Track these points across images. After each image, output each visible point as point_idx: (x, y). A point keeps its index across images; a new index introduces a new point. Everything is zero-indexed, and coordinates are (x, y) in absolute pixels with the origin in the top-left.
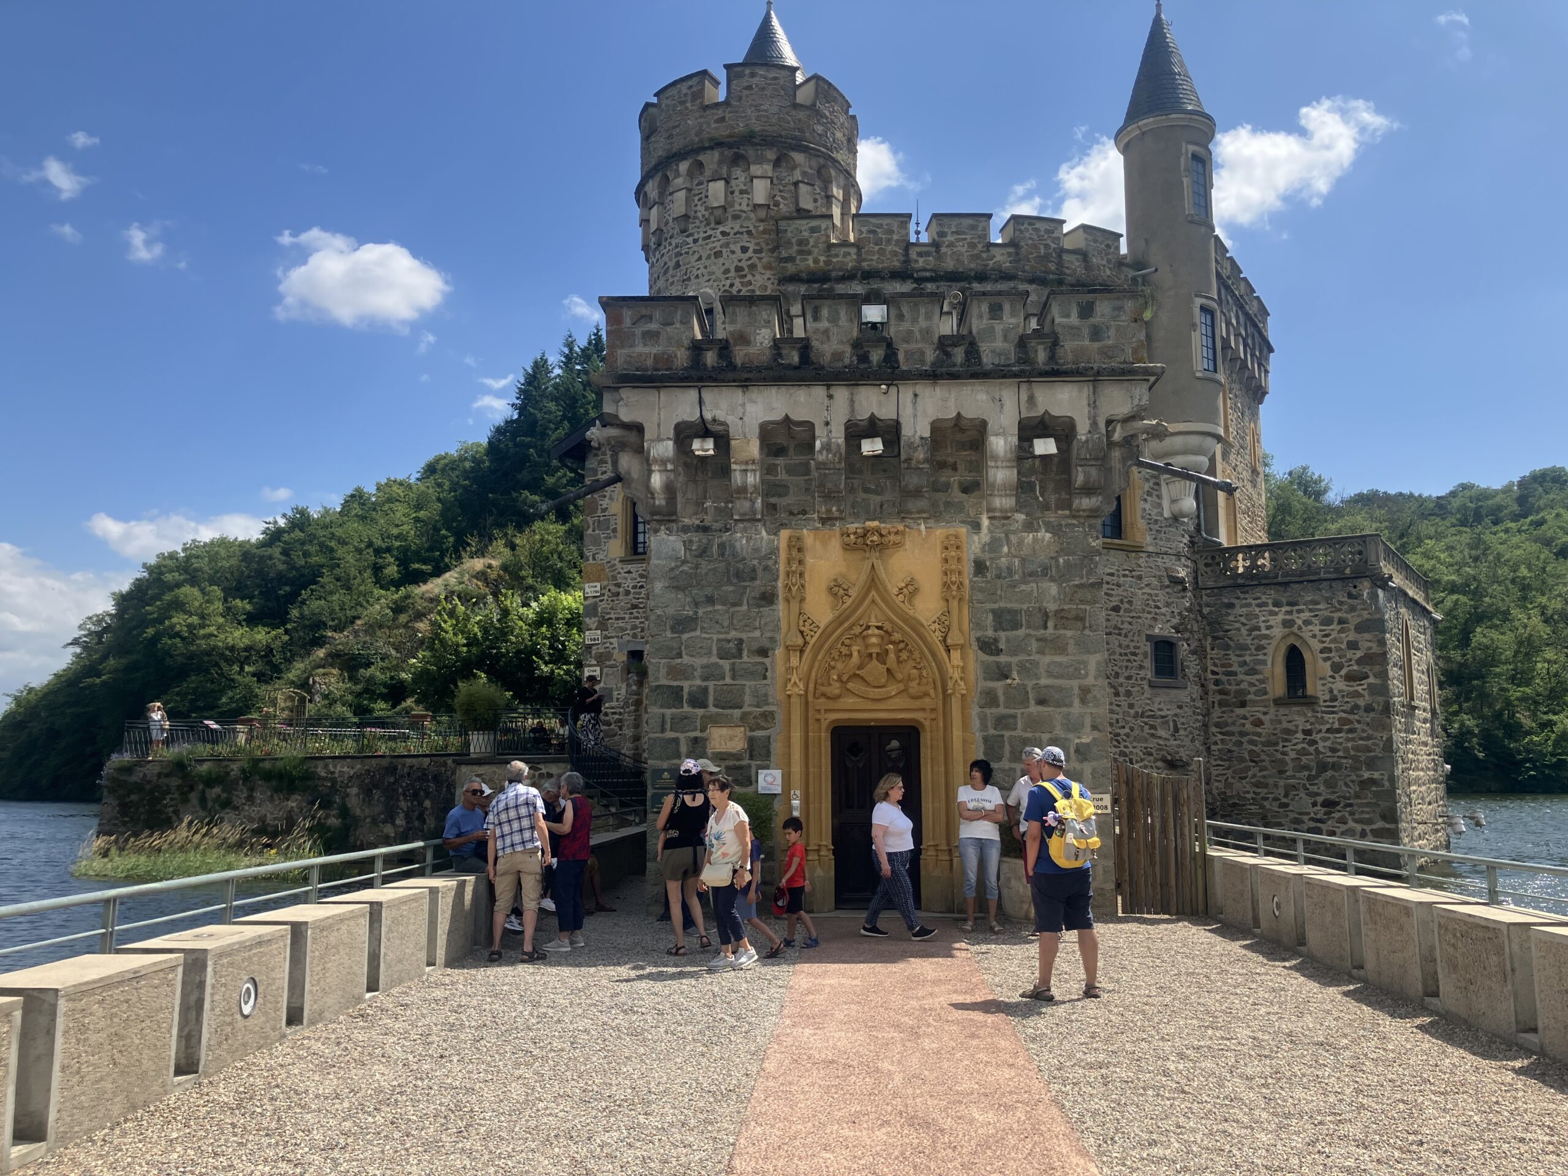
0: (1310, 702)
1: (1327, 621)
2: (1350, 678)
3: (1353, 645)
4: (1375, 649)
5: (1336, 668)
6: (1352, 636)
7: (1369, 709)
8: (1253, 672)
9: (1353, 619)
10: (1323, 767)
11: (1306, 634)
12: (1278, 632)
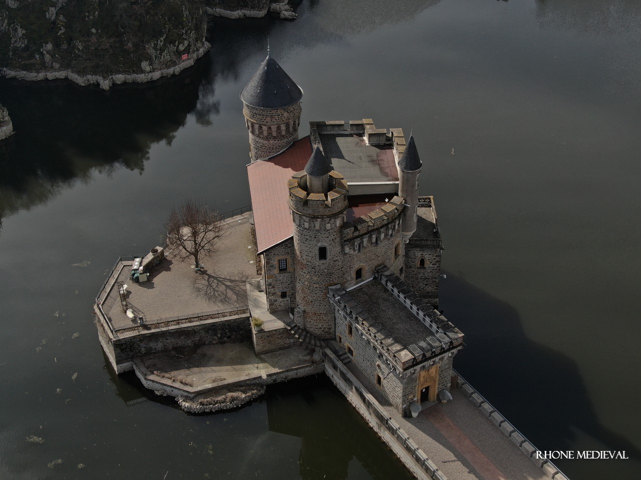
0: (425, 268)
1: (430, 255)
2: (433, 264)
3: (435, 259)
4: (439, 260)
5: (431, 263)
6: (435, 258)
7: (436, 269)
8: (413, 262)
9: (435, 255)
10: (426, 279)
11: (425, 256)
12: (419, 256)
